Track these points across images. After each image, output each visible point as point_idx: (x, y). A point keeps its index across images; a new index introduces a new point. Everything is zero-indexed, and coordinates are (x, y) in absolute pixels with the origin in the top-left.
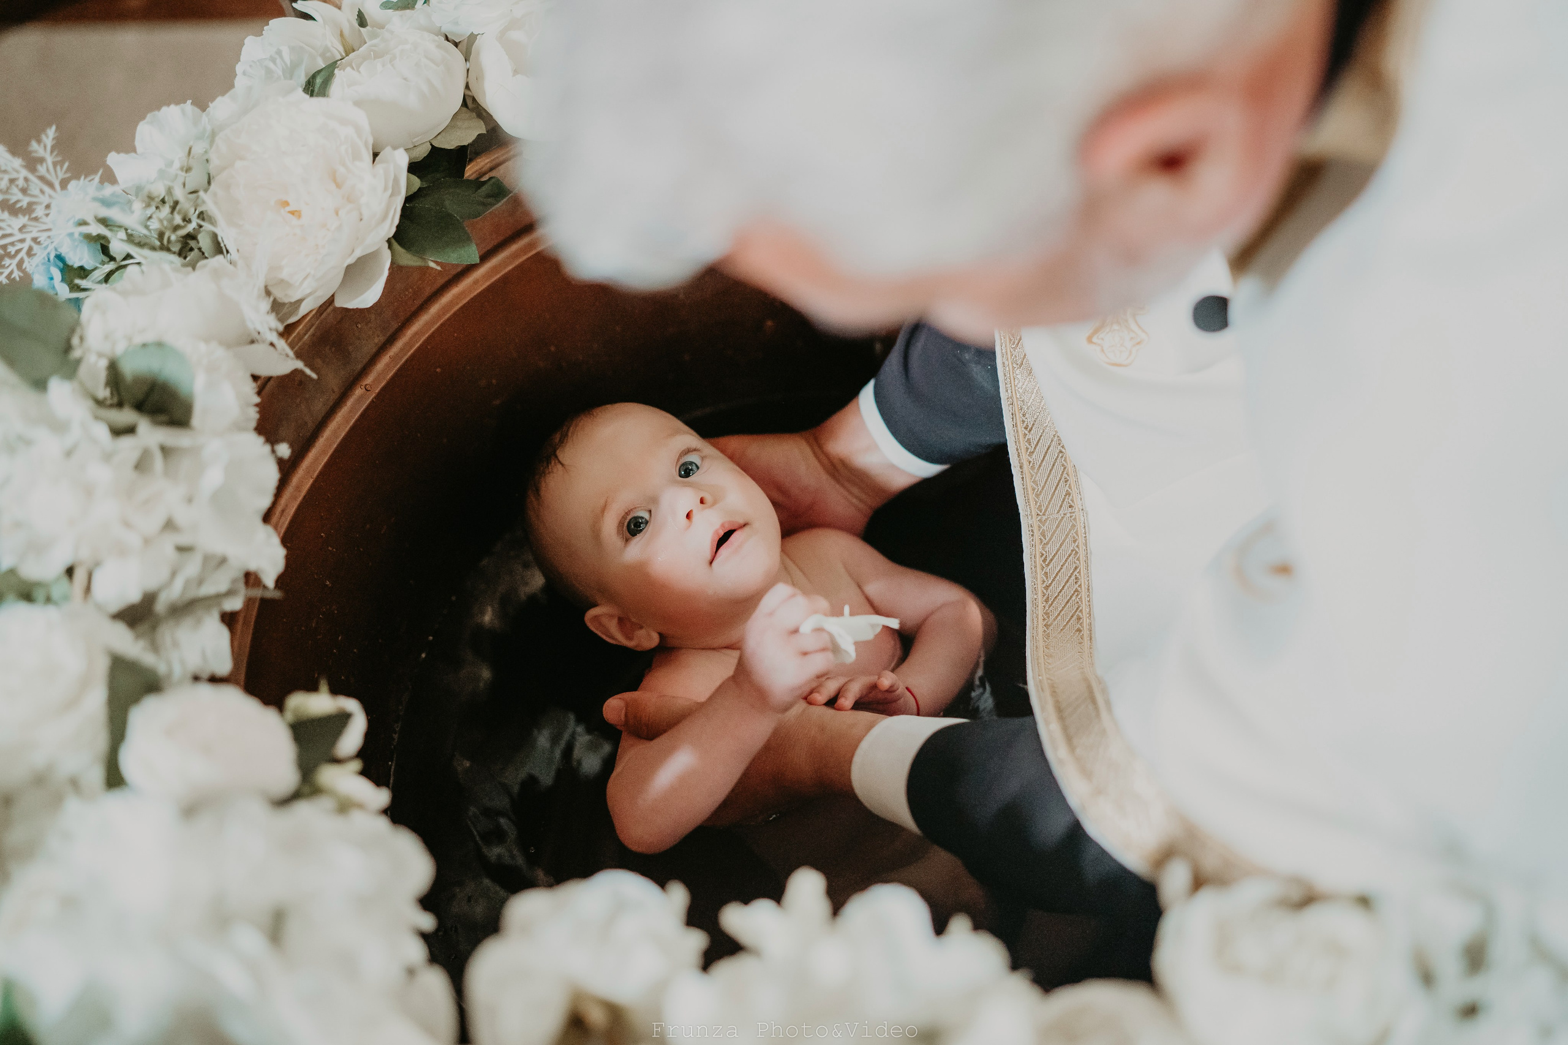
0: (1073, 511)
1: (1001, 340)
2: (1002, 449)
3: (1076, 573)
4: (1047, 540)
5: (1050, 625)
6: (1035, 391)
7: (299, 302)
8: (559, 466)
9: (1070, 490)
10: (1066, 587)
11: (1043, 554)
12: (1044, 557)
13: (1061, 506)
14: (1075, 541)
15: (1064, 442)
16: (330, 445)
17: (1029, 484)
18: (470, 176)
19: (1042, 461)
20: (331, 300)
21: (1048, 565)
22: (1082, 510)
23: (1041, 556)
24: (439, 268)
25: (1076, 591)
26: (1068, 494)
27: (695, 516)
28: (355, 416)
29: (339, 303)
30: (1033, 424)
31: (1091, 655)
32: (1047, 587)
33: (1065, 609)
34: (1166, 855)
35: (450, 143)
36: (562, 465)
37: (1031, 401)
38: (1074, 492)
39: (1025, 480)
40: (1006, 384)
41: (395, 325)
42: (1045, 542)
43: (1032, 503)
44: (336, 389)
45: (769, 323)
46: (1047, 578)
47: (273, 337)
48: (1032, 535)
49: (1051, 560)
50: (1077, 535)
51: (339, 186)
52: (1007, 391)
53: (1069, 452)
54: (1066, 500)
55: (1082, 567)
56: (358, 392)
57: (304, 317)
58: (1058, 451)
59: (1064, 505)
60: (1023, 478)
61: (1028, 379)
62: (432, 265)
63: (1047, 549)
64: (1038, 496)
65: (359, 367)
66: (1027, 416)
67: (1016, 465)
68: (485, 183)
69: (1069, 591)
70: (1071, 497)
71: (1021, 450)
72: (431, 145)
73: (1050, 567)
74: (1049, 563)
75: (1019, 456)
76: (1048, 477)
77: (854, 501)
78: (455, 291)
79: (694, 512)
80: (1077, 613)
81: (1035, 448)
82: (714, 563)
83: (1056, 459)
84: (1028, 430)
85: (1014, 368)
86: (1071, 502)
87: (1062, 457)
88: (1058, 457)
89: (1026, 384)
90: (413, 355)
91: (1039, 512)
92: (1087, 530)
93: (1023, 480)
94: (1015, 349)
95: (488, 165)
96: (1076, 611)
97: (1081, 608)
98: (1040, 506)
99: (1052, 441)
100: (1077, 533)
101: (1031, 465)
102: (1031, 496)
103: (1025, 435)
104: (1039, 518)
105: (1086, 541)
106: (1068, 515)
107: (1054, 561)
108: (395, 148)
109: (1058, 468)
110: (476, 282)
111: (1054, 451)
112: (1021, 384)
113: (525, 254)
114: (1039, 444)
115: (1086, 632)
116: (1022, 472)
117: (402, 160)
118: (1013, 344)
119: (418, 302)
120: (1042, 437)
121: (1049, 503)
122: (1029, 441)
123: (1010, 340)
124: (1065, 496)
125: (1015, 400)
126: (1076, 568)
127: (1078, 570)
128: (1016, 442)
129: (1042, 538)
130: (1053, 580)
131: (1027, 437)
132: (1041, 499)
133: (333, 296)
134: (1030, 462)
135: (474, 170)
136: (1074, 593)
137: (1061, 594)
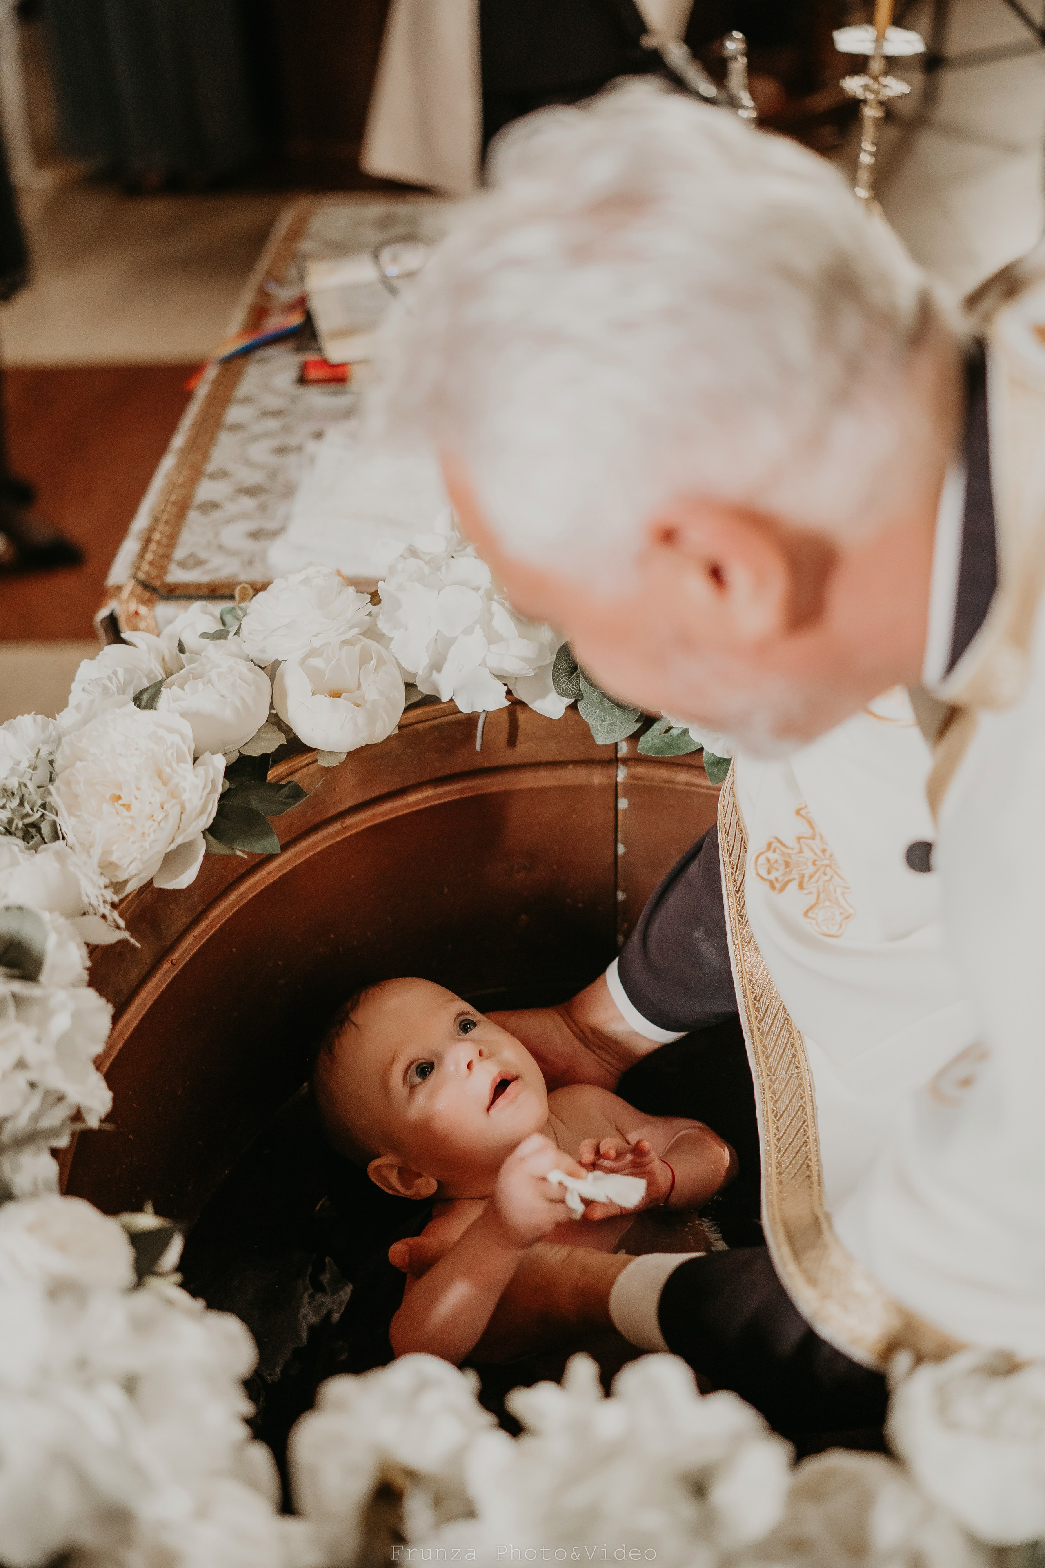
0: (799, 1071)
1: (731, 921)
2: (735, 1017)
3: (804, 1126)
4: (777, 1097)
5: (783, 1173)
6: (762, 966)
7: (126, 882)
8: (353, 1027)
9: (796, 1053)
10: (796, 1140)
11: (774, 1110)
12: (775, 1112)
13: (789, 1067)
14: (802, 1098)
15: (788, 1011)
16: (140, 1012)
17: (760, 1048)
18: (270, 780)
19: (770, 1027)
20: (151, 882)
21: (778, 1120)
22: (808, 1070)
23: (773, 1112)
24: (246, 857)
25: (805, 1142)
26: (794, 1056)
27: (476, 1066)
28: (162, 986)
29: (157, 885)
30: (762, 995)
31: (820, 1197)
32: (778, 1140)
33: (796, 1158)
34: (891, 1348)
35: (256, 751)
36: (355, 1025)
37: (759, 974)
38: (800, 1054)
39: (755, 1045)
40: (736, 960)
41: (200, 908)
42: (775, 1099)
43: (763, 1065)
44: (148, 961)
45: (523, 917)
46: (778, 1131)
47: (106, 910)
48: (764, 1093)
49: (782, 1115)
50: (804, 1092)
51: (165, 784)
52: (737, 966)
53: (793, 1018)
54: (793, 1061)
55: (810, 1122)
56: (167, 965)
57: (128, 896)
58: (784, 1018)
59: (791, 1066)
60: (753, 1043)
61: (756, 955)
62: (239, 853)
63: (777, 1106)
64: (767, 1058)
65: (169, 943)
66: (756, 987)
67: (747, 1031)
68: (284, 786)
69: (798, 1143)
70: (797, 1060)
71: (751, 1018)
72: (240, 752)
73: (780, 1121)
74: (780, 1118)
75: (749, 1024)
76: (776, 1041)
77: (606, 1065)
78: (252, 880)
79: (474, 1063)
80: (806, 1161)
81: (764, 1016)
82: (491, 1112)
83: (783, 1026)
84: (757, 1000)
85: (743, 946)
86: (797, 1063)
87: (788, 1024)
88: (784, 1024)
89: (754, 959)
90: (214, 935)
91: (769, 1073)
92: (812, 1088)
93: (754, 1045)
94: (743, 929)
95: (287, 771)
96: (805, 1160)
97: (809, 1157)
98: (770, 1067)
99: (778, 1009)
100: (803, 1091)
101: (761, 1031)
102: (762, 1059)
103: (755, 1004)
104: (769, 1078)
105: (812, 1097)
106: (795, 1075)
107: (783, 1116)
108: (213, 753)
109: (785, 1033)
110: (270, 873)
111: (780, 1018)
112: (749, 960)
113: (313, 849)
114: (768, 1013)
115: (815, 1178)
116: (753, 1037)
117: (220, 763)
118: (742, 924)
119: (220, 889)
120: (770, 1007)
121: (778, 1064)
122: (758, 1010)
123: (739, 921)
124: (792, 1058)
125: (745, 973)
126: (804, 1122)
127: (806, 1124)
128: (746, 1011)
129: (773, 1096)
130: (784, 1133)
131: (756, 1006)
132: (770, 1061)
133: (152, 879)
134: (759, 1029)
135: (273, 775)
136: (803, 1144)
137: (791, 1146)
